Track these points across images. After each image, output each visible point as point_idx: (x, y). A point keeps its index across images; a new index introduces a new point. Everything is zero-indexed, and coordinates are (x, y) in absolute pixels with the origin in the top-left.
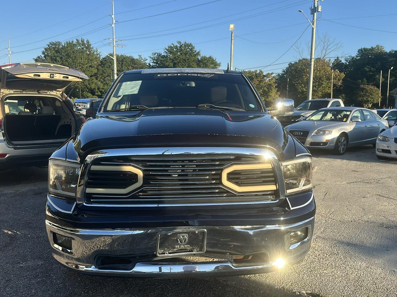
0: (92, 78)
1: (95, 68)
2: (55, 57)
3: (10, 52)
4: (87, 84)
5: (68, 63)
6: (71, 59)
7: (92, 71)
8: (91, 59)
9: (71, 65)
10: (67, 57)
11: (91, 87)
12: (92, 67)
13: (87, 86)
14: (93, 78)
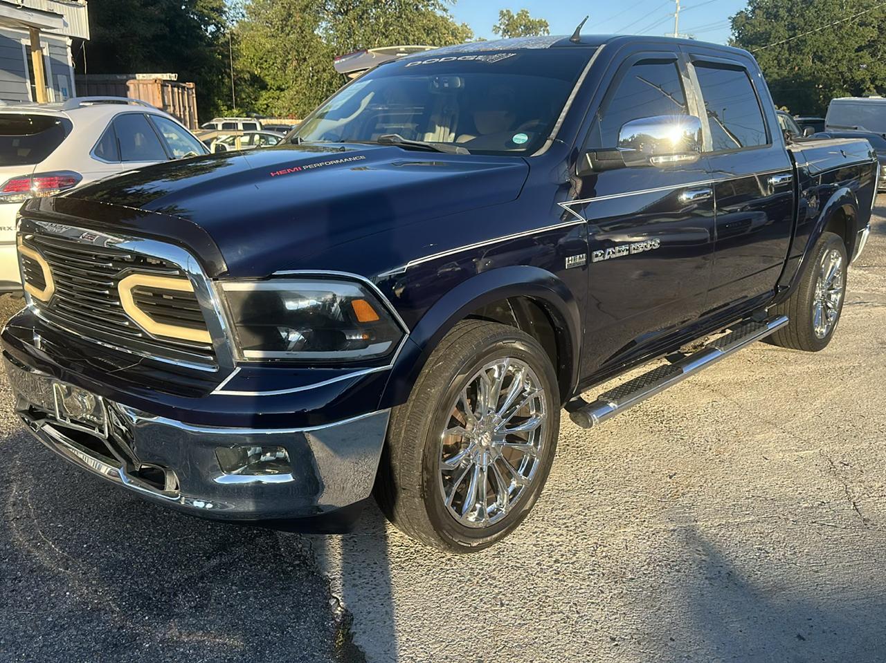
0: (860, 54)
1: (874, 27)
2: (775, 10)
3: (679, 9)
4: (845, 69)
5: (804, 20)
6: (813, 11)
7: (863, 36)
8: (865, 5)
9: (810, 26)
10: (804, 6)
11: (853, 78)
12: (866, 26)
13: (843, 76)
14: (865, 53)
